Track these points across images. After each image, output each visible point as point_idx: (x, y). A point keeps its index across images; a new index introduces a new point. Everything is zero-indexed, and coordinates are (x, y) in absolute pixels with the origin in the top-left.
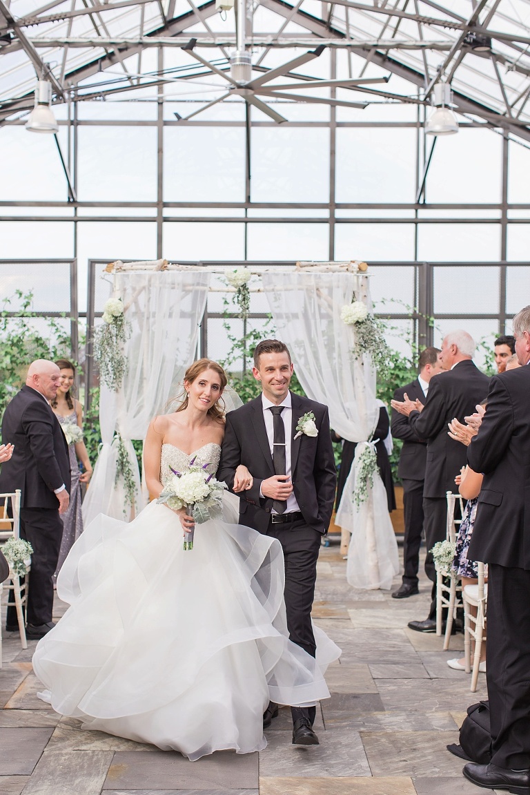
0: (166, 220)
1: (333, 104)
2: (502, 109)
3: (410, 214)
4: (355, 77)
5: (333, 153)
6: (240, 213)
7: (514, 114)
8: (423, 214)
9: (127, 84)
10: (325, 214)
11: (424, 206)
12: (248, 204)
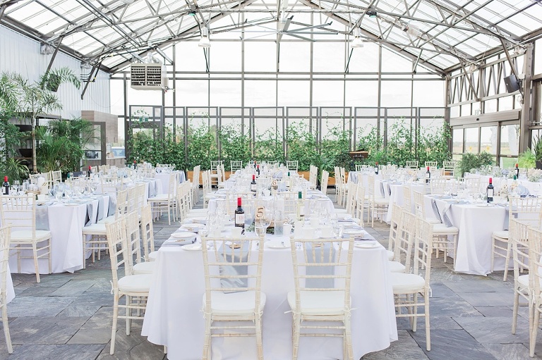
0: (246, 79)
1: (312, 33)
2: (379, 35)
3: (342, 76)
4: (323, 23)
5: (312, 52)
6: (274, 76)
7: (385, 37)
8: (347, 76)
9: (234, 27)
10: (308, 76)
11: (348, 73)
12: (278, 72)
